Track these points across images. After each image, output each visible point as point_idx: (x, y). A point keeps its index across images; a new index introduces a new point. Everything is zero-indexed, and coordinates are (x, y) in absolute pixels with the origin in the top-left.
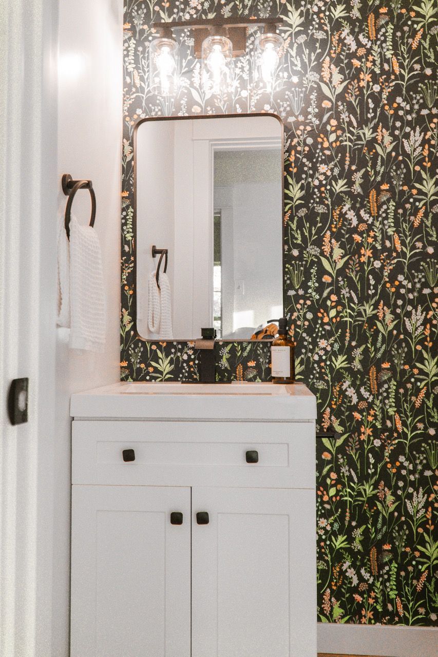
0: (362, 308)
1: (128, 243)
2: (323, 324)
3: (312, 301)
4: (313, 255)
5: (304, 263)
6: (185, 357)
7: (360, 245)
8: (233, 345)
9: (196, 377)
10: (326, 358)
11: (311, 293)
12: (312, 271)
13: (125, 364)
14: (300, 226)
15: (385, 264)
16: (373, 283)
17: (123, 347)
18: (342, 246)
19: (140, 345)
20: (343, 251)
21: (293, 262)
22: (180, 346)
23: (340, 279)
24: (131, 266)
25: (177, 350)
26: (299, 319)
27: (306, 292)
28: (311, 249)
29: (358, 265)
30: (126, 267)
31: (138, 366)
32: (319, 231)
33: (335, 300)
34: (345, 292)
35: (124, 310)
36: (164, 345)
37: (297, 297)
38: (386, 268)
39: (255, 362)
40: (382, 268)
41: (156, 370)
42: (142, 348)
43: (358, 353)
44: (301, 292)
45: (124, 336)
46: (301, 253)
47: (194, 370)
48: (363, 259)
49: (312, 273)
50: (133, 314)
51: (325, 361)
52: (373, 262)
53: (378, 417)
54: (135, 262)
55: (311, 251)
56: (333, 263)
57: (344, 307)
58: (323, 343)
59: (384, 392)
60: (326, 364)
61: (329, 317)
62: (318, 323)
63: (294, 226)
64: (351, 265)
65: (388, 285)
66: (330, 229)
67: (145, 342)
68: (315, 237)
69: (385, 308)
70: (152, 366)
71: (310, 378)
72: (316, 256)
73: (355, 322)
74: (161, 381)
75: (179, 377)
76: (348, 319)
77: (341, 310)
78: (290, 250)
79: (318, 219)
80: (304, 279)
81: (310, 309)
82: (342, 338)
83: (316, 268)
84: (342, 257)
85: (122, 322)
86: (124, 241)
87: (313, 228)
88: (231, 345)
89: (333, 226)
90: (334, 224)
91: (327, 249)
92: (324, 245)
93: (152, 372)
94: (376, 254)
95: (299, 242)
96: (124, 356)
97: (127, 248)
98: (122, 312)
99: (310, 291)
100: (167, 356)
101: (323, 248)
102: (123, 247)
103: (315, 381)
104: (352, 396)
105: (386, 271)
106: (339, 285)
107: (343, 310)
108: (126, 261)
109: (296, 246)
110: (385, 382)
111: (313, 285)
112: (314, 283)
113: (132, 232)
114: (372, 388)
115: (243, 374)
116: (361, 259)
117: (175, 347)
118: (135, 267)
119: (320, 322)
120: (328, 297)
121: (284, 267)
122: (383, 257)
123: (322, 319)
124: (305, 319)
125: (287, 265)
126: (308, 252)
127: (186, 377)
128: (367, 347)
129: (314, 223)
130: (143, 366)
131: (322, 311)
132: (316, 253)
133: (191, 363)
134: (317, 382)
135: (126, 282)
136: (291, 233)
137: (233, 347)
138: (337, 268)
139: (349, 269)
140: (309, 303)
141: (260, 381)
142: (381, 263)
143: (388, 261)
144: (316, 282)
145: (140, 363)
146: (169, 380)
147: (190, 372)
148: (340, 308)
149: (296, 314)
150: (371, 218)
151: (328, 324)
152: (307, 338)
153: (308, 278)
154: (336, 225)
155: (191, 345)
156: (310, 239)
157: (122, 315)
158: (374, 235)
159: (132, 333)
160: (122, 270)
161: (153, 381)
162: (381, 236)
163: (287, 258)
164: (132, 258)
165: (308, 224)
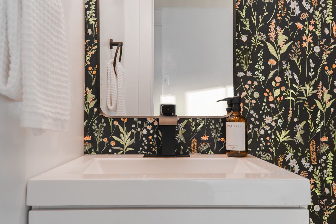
0: (303, 88)
1: (91, 27)
2: (268, 103)
3: (259, 82)
4: (260, 41)
5: (252, 48)
6: (145, 132)
7: (302, 32)
8: (189, 121)
9: (155, 150)
10: (271, 133)
11: (258, 75)
12: (259, 55)
13: (89, 138)
14: (249, 14)
15: (324, 49)
16: (313, 66)
17: (87, 123)
18: (286, 33)
19: (103, 121)
20: (287, 38)
21: (242, 47)
22: (140, 122)
23: (284, 62)
24: (94, 48)
25: (138, 126)
26: (247, 98)
27: (254, 74)
28: (258, 35)
29: (299, 50)
30: (90, 49)
31: (101, 140)
32: (266, 19)
33: (279, 81)
34: (288, 74)
35: (87, 88)
36: (126, 121)
37: (246, 79)
38: (324, 52)
39: (208, 136)
40: (321, 53)
41: (118, 144)
42: (105, 123)
43: (299, 128)
44: (249, 74)
45: (88, 113)
46: (249, 39)
47: (153, 143)
48: (304, 45)
49: (259, 57)
50: (96, 92)
51: (270, 135)
52: (313, 47)
53: (317, 185)
54: (98, 44)
55: (258, 37)
56: (278, 48)
57: (287, 87)
58: (268, 119)
59: (323, 162)
60: (271, 138)
61: (273, 96)
62: (264, 102)
63: (243, 15)
64: (293, 50)
65: (327, 68)
66: (275, 17)
67: (108, 118)
68: (262, 25)
69: (324, 88)
70: (114, 140)
71: (257, 151)
72: (263, 42)
73: (296, 101)
74: (123, 153)
75: (139, 150)
76: (291, 98)
77: (284, 90)
78: (239, 36)
79: (265, 8)
80: (251, 62)
81: (258, 89)
82: (285, 115)
83: (263, 53)
84: (286, 43)
85: (86, 99)
86: (87, 25)
87: (261, 16)
88: (186, 121)
89: (278, 15)
90: (279, 13)
91: (272, 35)
92: (270, 32)
93: (114, 146)
94: (316, 40)
95: (248, 29)
96: (88, 130)
97: (90, 32)
98: (86, 90)
99: (257, 73)
100: (128, 132)
101: (269, 35)
102: (86, 31)
103: (261, 153)
104: (294, 167)
105: (325, 55)
106: (283, 68)
107: (286, 90)
108: (90, 44)
109: (245, 33)
110: (324, 154)
111: (259, 68)
112: (260, 66)
113: (95, 17)
114: (312, 159)
115: (197, 147)
116: (302, 45)
117: (135, 123)
118: (98, 50)
119: (265, 100)
120: (273, 79)
121: (235, 52)
122: (322, 43)
123: (267, 98)
124: (253, 98)
125: (237, 50)
126: (255, 38)
127: (145, 150)
128: (307, 123)
129: (260, 12)
130: (105, 140)
131: (268, 91)
132: (263, 39)
133: (150, 138)
134: (263, 154)
135: (89, 63)
136: (240, 21)
137: (189, 123)
138: (281, 52)
139: (292, 53)
140: (256, 83)
141: (213, 153)
142: (320, 48)
143: (327, 47)
144: (262, 65)
145: (103, 137)
146: (130, 153)
147: (149, 146)
148: (283, 88)
149: (244, 94)
150: (312, 8)
151: (272, 102)
152: (254, 115)
153: (256, 62)
154: (281, 13)
155: (150, 121)
156: (258, 27)
157: (86, 93)
158: (315, 23)
159: (95, 110)
160: (86, 52)
161: (115, 153)
162: (320, 24)
163: (237, 43)
164: (95, 41)
165: (256, 12)
